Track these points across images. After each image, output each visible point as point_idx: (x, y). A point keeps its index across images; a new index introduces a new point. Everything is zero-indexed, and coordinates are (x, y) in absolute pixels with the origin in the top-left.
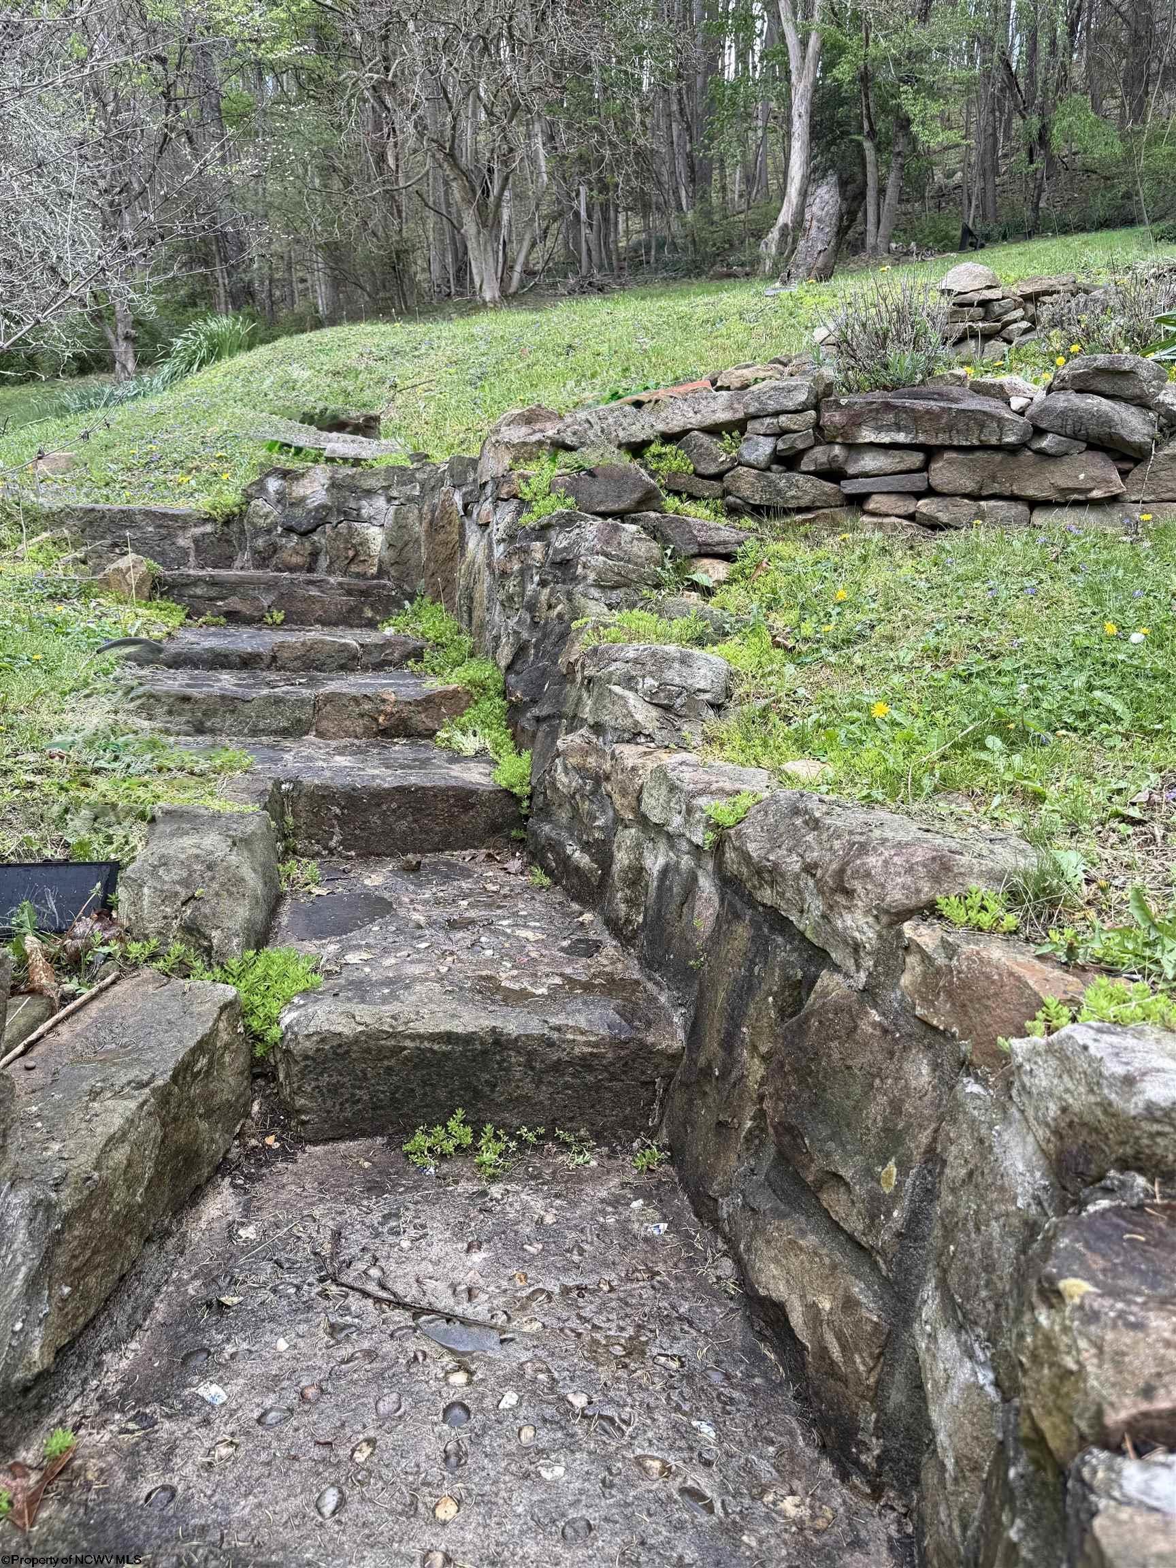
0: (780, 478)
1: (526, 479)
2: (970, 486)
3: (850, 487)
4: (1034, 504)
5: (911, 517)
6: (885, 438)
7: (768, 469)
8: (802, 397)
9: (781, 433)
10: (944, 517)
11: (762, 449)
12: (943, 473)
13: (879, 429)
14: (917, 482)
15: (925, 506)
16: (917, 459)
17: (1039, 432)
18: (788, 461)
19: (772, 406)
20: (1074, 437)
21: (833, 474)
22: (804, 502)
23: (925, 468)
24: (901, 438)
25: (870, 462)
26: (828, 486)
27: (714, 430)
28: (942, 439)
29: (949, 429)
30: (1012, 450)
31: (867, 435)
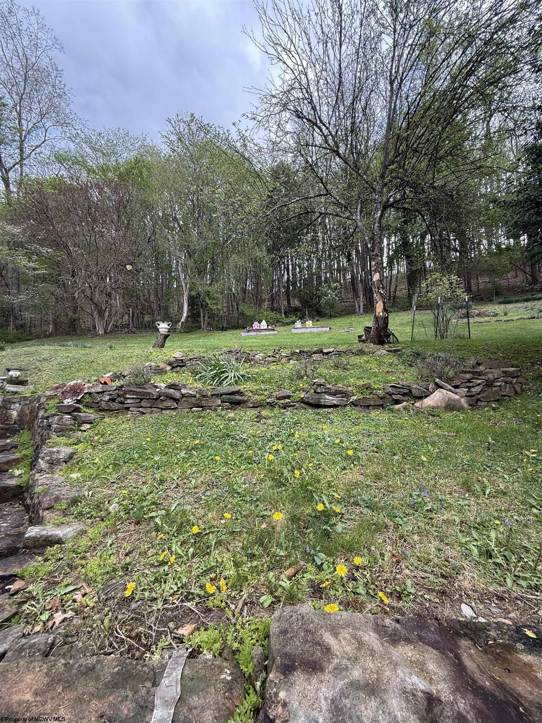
0: (111, 404)
1: (48, 404)
2: (149, 406)
3: (125, 406)
4: (162, 409)
5: (139, 411)
6: (131, 397)
7: (109, 402)
8: (115, 388)
9: (111, 395)
10: (145, 412)
11: (107, 398)
12: (143, 404)
13: (130, 395)
14: (139, 405)
15: (140, 409)
16: (138, 401)
17: (161, 396)
18: (113, 400)
19: (108, 389)
20: (167, 397)
21: (122, 403)
22: (116, 408)
23: (140, 402)
24: (134, 397)
25: (129, 401)
26: (121, 405)
27: (98, 393)
28: (142, 397)
29: (143, 395)
30: (157, 399)
31: (128, 396)
